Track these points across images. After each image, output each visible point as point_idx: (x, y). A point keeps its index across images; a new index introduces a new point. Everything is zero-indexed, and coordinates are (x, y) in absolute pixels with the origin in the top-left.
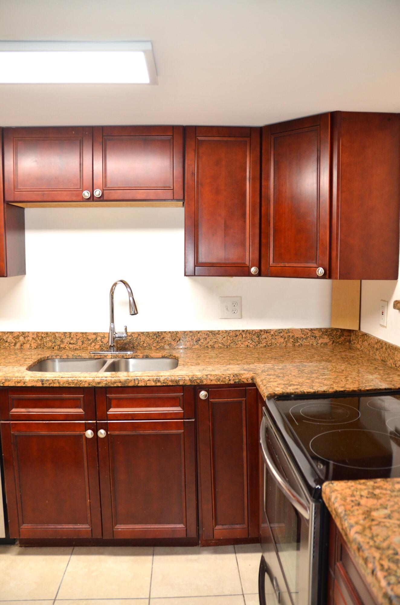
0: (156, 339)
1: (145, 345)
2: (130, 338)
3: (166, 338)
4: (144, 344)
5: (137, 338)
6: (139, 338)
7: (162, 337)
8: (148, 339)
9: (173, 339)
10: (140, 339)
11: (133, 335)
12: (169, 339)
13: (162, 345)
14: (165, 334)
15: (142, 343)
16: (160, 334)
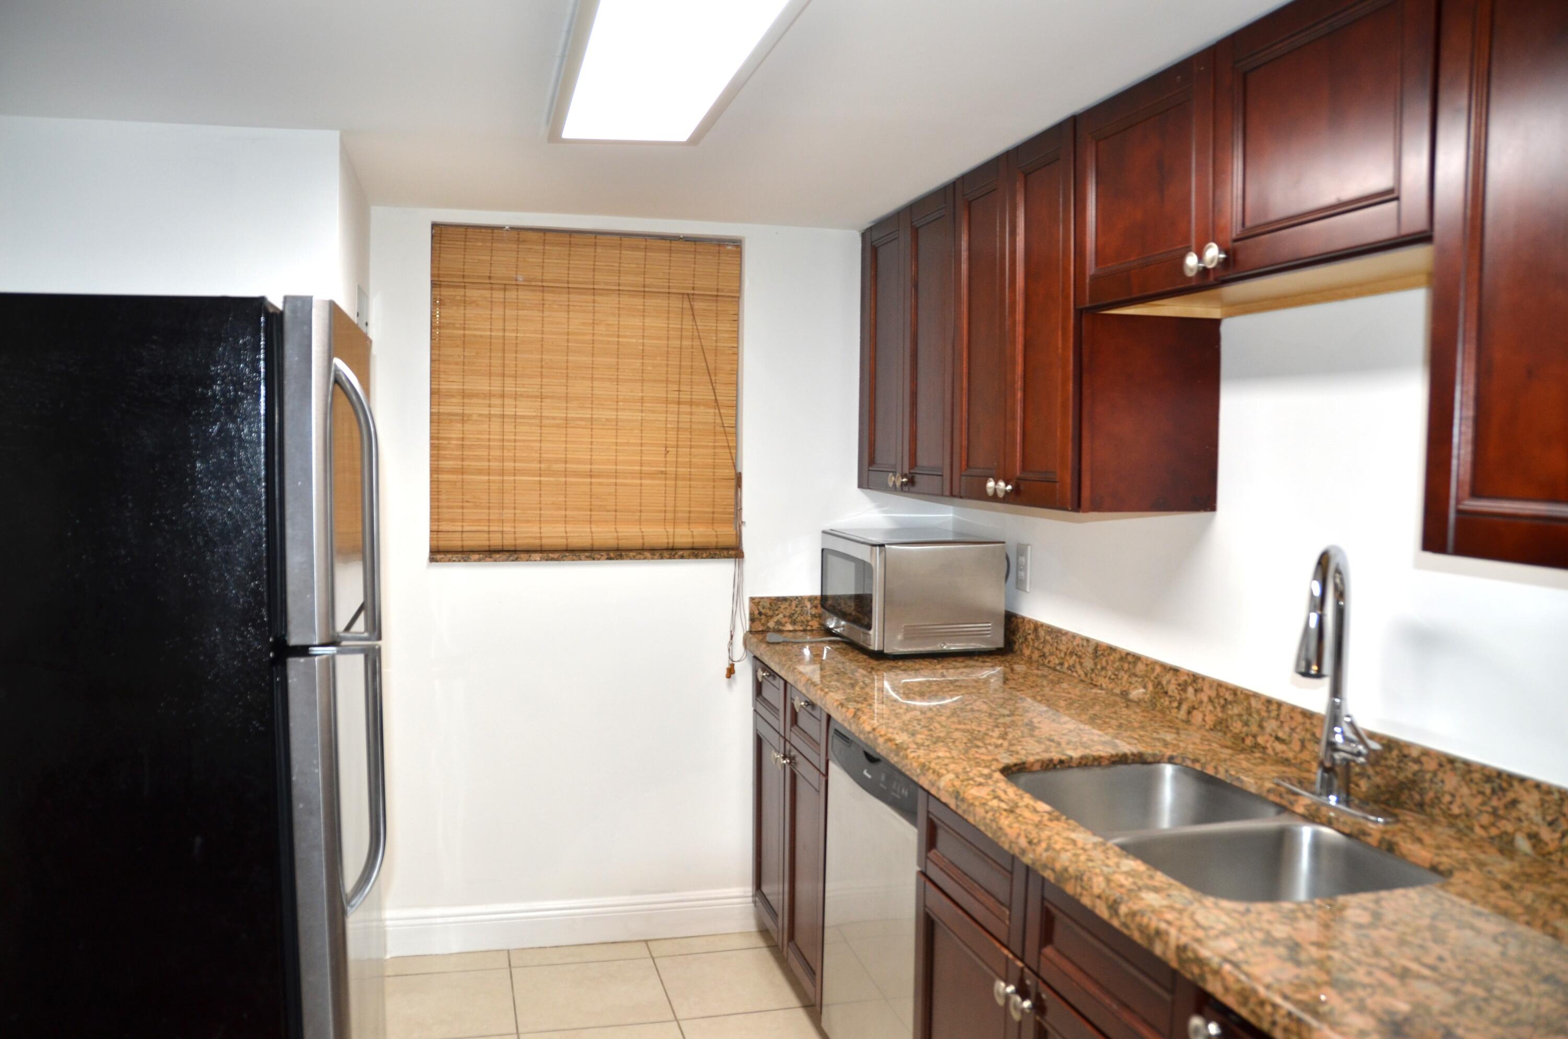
0: (1490, 799)
1: (1456, 810)
2: (1416, 767)
3: (1522, 807)
4: (1451, 803)
5: (1435, 774)
6: (1440, 775)
7: (1510, 795)
8: (1465, 790)
9: (1549, 818)
10: (1442, 781)
11: (1424, 759)
12: (1532, 812)
13: (1509, 828)
14: (1522, 792)
15: (1447, 798)
16: (1505, 785)
